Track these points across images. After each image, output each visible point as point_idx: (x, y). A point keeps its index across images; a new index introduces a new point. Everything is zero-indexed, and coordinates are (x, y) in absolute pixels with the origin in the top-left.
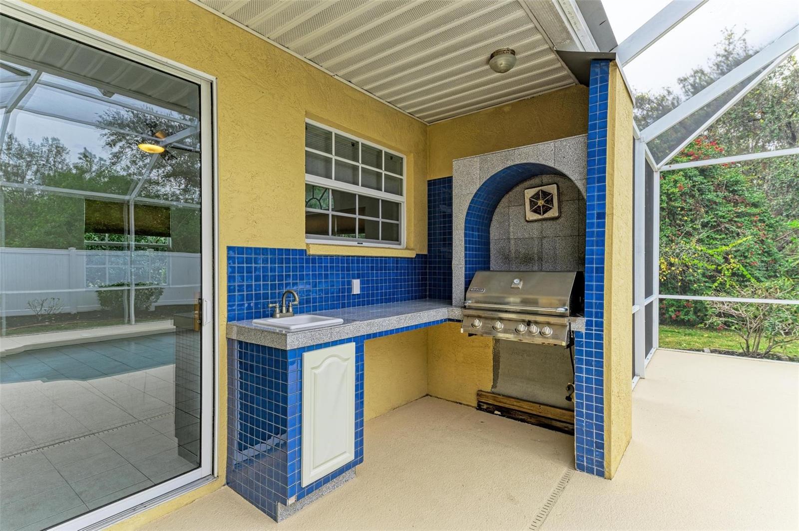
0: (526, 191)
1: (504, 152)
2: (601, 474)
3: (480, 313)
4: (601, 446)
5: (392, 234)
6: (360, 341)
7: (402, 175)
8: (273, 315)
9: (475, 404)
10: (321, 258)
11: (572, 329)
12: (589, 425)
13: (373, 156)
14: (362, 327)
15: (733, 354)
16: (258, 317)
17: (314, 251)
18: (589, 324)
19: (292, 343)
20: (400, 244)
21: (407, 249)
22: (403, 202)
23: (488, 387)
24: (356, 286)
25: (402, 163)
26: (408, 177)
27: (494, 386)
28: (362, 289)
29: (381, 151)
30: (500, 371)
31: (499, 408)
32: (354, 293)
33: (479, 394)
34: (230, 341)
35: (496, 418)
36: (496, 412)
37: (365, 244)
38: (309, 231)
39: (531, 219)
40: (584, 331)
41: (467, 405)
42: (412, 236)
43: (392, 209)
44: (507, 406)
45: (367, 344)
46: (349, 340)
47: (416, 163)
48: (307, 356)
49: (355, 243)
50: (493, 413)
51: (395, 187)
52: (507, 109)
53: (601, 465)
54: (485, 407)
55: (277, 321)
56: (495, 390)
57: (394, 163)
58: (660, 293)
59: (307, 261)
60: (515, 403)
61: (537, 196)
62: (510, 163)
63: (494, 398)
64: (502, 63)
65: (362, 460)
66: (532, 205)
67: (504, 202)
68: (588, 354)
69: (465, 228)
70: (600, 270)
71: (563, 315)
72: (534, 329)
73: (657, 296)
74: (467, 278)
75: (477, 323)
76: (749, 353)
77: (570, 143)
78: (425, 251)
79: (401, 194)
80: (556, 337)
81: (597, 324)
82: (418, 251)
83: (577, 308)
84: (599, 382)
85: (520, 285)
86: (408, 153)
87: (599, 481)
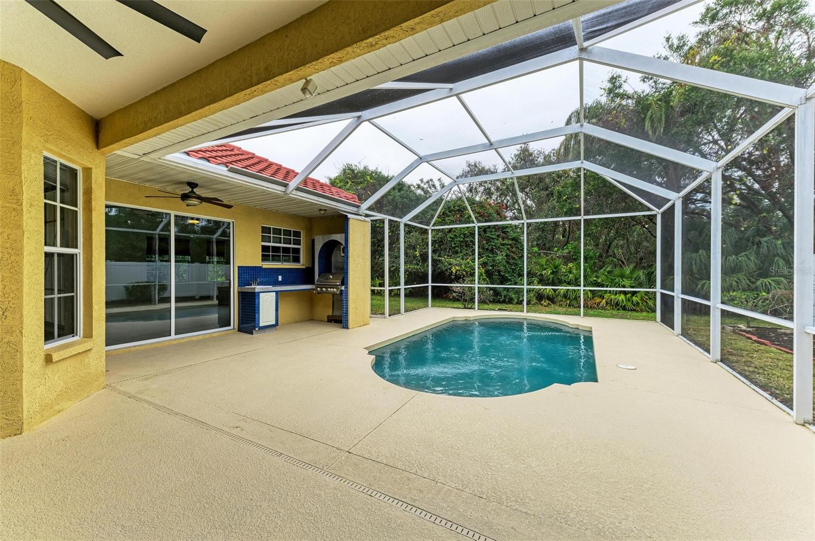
0: (341, 247)
2: (347, 328)
3: (319, 286)
4: (347, 321)
5: (296, 260)
6: (277, 292)
7: (300, 238)
8: (251, 285)
9: (327, 320)
10: (267, 269)
11: (342, 289)
12: (345, 316)
13: (287, 233)
14: (279, 288)
15: (460, 308)
16: (247, 286)
17: (264, 267)
19: (257, 290)
20: (300, 263)
21: (303, 265)
22: (301, 248)
23: (330, 313)
24: (280, 278)
25: (301, 234)
26: (302, 239)
27: (333, 313)
28: (282, 279)
29: (291, 231)
30: (334, 307)
31: (334, 320)
32: (279, 280)
33: (328, 316)
34: (238, 292)
35: (333, 324)
36: (333, 322)
37: (284, 264)
38: (263, 260)
40: (344, 289)
41: (324, 321)
42: (305, 262)
43: (297, 251)
44: (336, 319)
45: (279, 293)
46: (273, 292)
47: (306, 233)
48: (261, 294)
49: (281, 263)
51: (298, 242)
53: (347, 326)
54: (329, 320)
55: (253, 286)
56: (333, 315)
57: (297, 234)
58: (432, 283)
59: (262, 270)
60: (338, 318)
61: (344, 248)
62: (330, 239)
63: (332, 317)
64: (322, 212)
65: (278, 325)
66: (343, 251)
67: (336, 249)
68: (345, 296)
69: (319, 259)
70: (347, 273)
71: (339, 285)
72: (332, 289)
73: (430, 284)
74: (319, 275)
75: (318, 289)
76: (465, 308)
77: (343, 235)
78: (310, 266)
79: (300, 245)
80: (337, 291)
81: (347, 288)
82: (307, 266)
83: (343, 284)
84: (347, 303)
85: (331, 277)
86: (303, 230)
87: (346, 330)
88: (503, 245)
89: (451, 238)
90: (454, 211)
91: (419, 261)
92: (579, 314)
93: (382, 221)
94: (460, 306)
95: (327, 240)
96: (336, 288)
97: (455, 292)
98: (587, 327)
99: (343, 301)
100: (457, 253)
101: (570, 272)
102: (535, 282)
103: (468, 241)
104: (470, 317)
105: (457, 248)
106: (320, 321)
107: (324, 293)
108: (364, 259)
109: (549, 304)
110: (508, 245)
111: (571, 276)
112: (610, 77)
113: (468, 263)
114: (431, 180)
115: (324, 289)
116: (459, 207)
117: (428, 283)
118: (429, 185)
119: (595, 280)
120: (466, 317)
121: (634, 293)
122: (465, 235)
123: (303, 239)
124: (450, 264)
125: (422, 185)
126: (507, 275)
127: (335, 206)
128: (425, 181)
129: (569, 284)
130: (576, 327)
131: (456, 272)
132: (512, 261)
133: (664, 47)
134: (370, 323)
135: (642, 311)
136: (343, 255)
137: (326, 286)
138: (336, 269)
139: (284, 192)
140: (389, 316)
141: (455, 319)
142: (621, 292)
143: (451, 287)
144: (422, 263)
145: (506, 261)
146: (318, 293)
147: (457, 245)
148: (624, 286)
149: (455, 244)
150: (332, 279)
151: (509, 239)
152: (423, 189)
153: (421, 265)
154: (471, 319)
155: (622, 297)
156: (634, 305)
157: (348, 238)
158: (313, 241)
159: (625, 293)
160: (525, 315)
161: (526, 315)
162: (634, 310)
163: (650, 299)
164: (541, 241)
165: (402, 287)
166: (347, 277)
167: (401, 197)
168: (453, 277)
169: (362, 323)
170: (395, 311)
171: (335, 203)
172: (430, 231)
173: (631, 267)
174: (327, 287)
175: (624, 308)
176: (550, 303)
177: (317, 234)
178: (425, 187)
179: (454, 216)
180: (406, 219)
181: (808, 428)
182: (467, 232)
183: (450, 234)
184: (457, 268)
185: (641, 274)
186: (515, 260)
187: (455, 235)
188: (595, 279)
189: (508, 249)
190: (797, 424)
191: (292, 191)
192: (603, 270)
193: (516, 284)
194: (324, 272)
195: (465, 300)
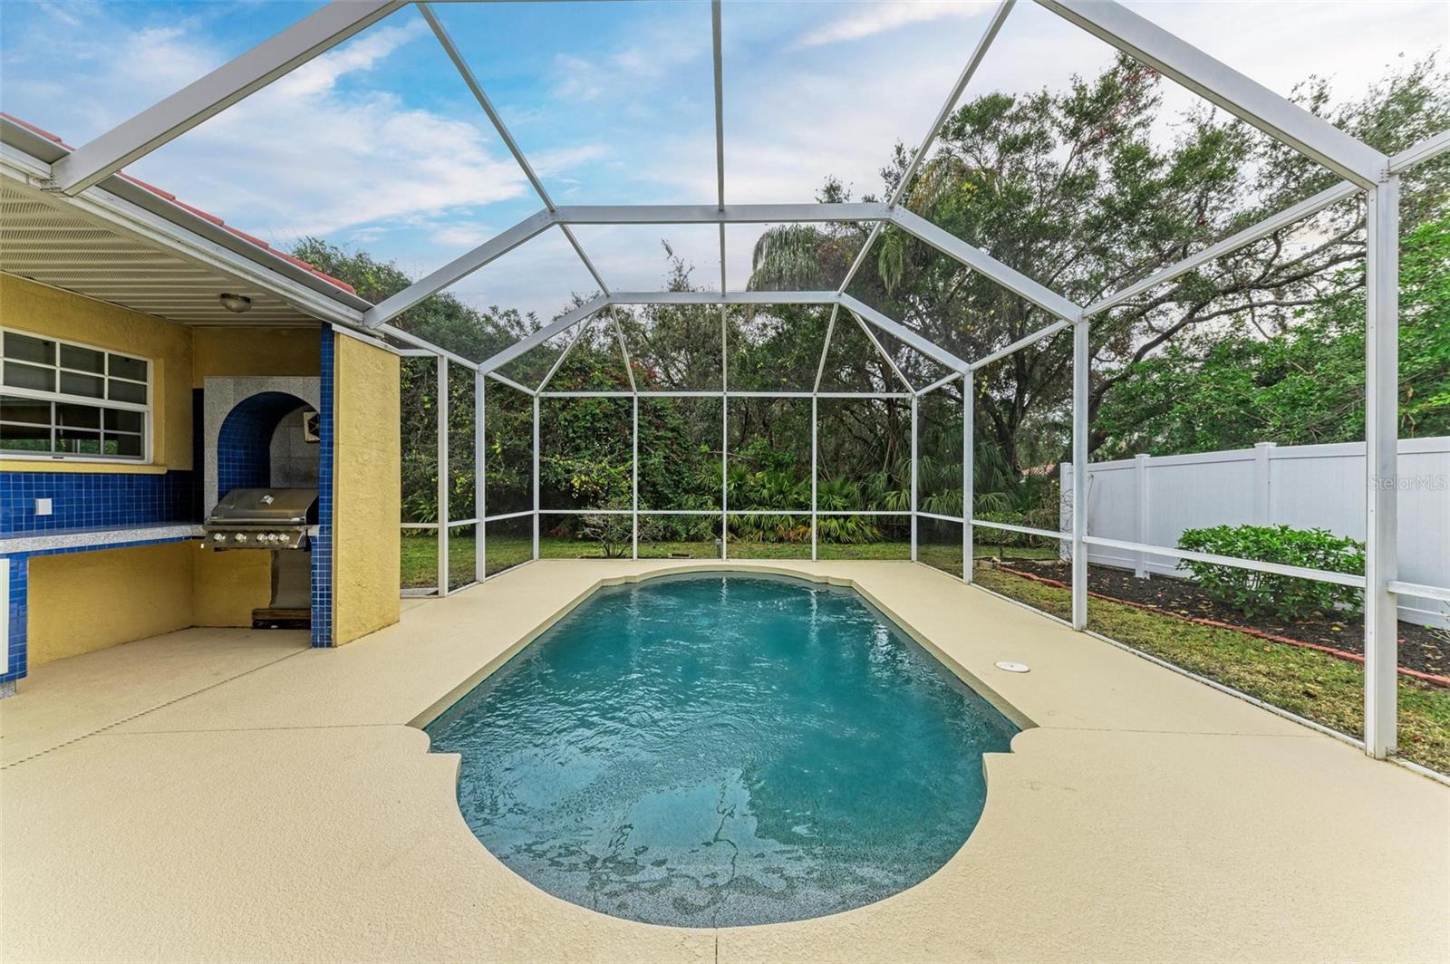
0: (305, 414)
1: (258, 379)
2: (329, 645)
3: (222, 528)
4: (329, 624)
5: (132, 448)
6: (19, 558)
7: (145, 380)
9: (251, 625)
11: (309, 535)
12: (322, 609)
13: (86, 359)
14: (30, 543)
15: (598, 557)
18: (322, 530)
20: (143, 458)
21: (154, 464)
22: (148, 412)
23: (265, 603)
24: (45, 507)
25: (145, 368)
27: (273, 602)
28: (54, 510)
29: (102, 353)
30: (279, 586)
31: (274, 622)
32: (40, 514)
33: (255, 613)
35: (275, 632)
36: (273, 627)
37: (66, 459)
39: (310, 440)
40: (318, 535)
41: (243, 627)
42: (162, 450)
43: (135, 420)
44: (284, 618)
45: (32, 559)
47: (168, 369)
49: (50, 458)
50: (270, 628)
51: (138, 395)
52: (285, 333)
53: (329, 638)
54: (261, 624)
56: (274, 606)
57: (137, 369)
58: (540, 509)
60: (293, 614)
61: (315, 420)
62: (264, 390)
63: (271, 614)
64: (233, 304)
65: (24, 675)
66: (311, 426)
67: (285, 421)
68: (322, 553)
69: (220, 446)
70: (330, 487)
71: (300, 524)
72: (272, 537)
73: (536, 511)
74: (221, 496)
75: (218, 537)
76: (609, 556)
77: (315, 382)
78: (188, 466)
79: (144, 403)
80: (291, 542)
81: (328, 529)
82: (173, 468)
83: (313, 518)
84: (329, 574)
85: (269, 500)
86: (156, 356)
87: (326, 650)
88: (658, 438)
89: (566, 420)
90: (571, 370)
91: (499, 464)
92: (809, 556)
93: (433, 363)
94: (601, 552)
95: (254, 393)
96: (287, 533)
97: (587, 526)
98: (843, 580)
99: (315, 567)
100: (577, 449)
101: (763, 486)
102: (710, 502)
103: (600, 428)
104: (635, 577)
105: (578, 441)
106: (227, 628)
107: (241, 547)
108: (384, 451)
109: (733, 538)
110: (666, 438)
111: (765, 492)
112: (828, 185)
113: (604, 469)
114: (514, 312)
115: (240, 537)
116: (581, 363)
117: (532, 509)
118: (509, 321)
119: (796, 499)
120: (626, 577)
121: (846, 518)
122: (593, 416)
123: (156, 384)
124: (568, 471)
125: (495, 318)
126: (666, 492)
127: (286, 290)
128: (501, 311)
129: (762, 504)
130: (824, 581)
131: (581, 486)
132: (673, 468)
133: (894, 161)
134: (402, 617)
135: (858, 542)
136: (310, 437)
137: (250, 528)
138: (288, 476)
139: (43, 181)
140: (450, 589)
141: (605, 584)
142: (831, 516)
143: (581, 516)
144: (506, 469)
145: (666, 468)
146: (217, 550)
147: (579, 434)
148: (836, 509)
149: (574, 432)
150: (273, 506)
151: (667, 429)
152: (496, 326)
153: (504, 473)
154: (638, 581)
155: (834, 523)
156: (849, 535)
157: (331, 388)
158: (198, 396)
159: (837, 517)
160: (725, 563)
161: (728, 563)
162: (851, 542)
163: (867, 524)
164: (712, 436)
165: (481, 520)
166: (330, 501)
167: (453, 332)
168: (575, 496)
169: (377, 622)
170: (463, 576)
171: (287, 279)
172: (537, 402)
173: (841, 479)
174: (252, 529)
175: (838, 540)
176: (734, 536)
177: (210, 375)
178: (502, 323)
179: (571, 379)
180: (488, 368)
181: (1404, 767)
182: (598, 411)
183: (565, 413)
184: (583, 477)
185: (854, 488)
186: (677, 465)
187: (576, 416)
188: (796, 496)
189: (666, 446)
190: (1378, 760)
191: (85, 183)
192: (803, 482)
193: (680, 507)
194: (241, 487)
195: (611, 540)
